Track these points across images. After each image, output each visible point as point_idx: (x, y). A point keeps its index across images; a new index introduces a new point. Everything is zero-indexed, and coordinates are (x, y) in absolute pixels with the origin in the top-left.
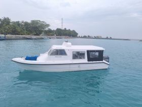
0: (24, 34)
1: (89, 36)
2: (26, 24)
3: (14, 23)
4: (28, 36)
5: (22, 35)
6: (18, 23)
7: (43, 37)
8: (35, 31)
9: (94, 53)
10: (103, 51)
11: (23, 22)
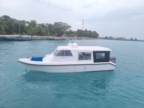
0: (48, 35)
1: (111, 37)
2: (50, 26)
3: (40, 25)
4: (51, 37)
5: (46, 36)
6: (43, 25)
7: (64, 38)
8: (58, 32)
9: (100, 54)
10: (109, 52)
11: (47, 24)
